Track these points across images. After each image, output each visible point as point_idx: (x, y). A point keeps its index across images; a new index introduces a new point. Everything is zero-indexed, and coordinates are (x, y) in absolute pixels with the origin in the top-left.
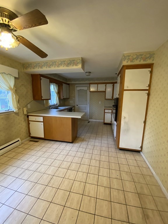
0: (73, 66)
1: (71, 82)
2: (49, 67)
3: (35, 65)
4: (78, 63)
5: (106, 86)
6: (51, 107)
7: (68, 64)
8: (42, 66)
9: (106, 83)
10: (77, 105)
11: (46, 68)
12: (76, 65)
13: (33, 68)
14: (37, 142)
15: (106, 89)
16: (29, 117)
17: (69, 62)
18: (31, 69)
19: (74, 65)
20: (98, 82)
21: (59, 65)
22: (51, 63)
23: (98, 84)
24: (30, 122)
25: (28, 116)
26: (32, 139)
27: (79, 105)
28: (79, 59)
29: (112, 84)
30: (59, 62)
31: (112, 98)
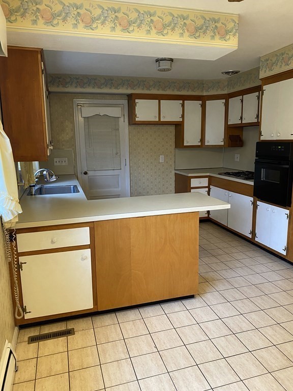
2: (125, 29)
4: (227, 32)
5: (183, 105)
7: (197, 29)
8: (93, 20)
10: (86, 173)
11: (113, 29)
12: (223, 37)
15: (183, 116)
18: (35, 22)
20: (161, 92)
21: (165, 26)
22: (133, 16)
24: (22, 259)
27: (90, 173)
30: (164, 17)
31: (200, 144)
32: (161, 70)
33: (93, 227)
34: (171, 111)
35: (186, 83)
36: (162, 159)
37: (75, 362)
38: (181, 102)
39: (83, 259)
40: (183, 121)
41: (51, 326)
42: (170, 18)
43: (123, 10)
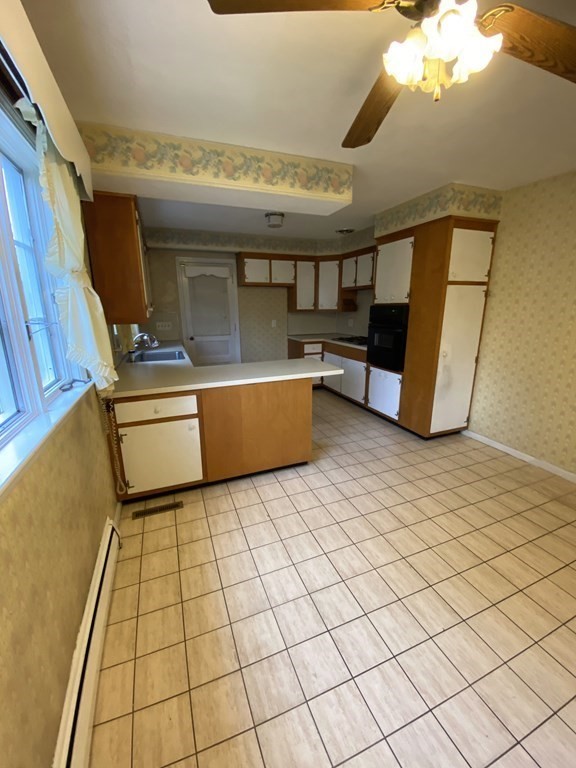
0: (326, 189)
2: (230, 176)
3: (151, 148)
4: (342, 184)
5: (295, 266)
7: (310, 179)
8: (194, 163)
9: (295, 258)
10: (192, 339)
12: (337, 190)
14: (176, 506)
15: (295, 279)
16: (118, 406)
17: (313, 171)
18: (125, 163)
19: (331, 189)
21: (274, 175)
22: (239, 161)
23: (270, 257)
24: (121, 431)
27: (196, 338)
29: (314, 263)
30: (272, 164)
31: (313, 308)
32: (270, 226)
33: (200, 395)
34: (282, 272)
35: (298, 242)
36: (274, 323)
37: (184, 535)
38: (293, 262)
39: (191, 429)
40: (295, 284)
41: (158, 499)
42: (279, 166)
43: (227, 153)
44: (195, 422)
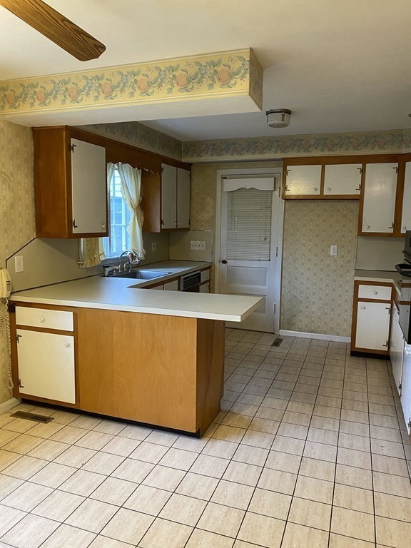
0: (211, 86)
1: (199, 155)
3: (50, 88)
4: (233, 75)
5: (363, 171)
6: (108, 270)
7: (190, 79)
8: (79, 92)
9: (364, 160)
10: (224, 262)
12: (225, 83)
13: (43, 103)
14: (45, 420)
15: (362, 187)
16: (18, 309)
17: (192, 72)
19: (218, 84)
20: (327, 153)
21: (150, 84)
22: (116, 80)
23: (323, 162)
24: (19, 332)
25: (12, 307)
26: (25, 409)
27: (230, 262)
28: (241, 58)
29: (396, 165)
31: (391, 231)
32: (271, 126)
33: (77, 312)
34: (341, 180)
36: (333, 250)
38: (360, 166)
39: (68, 346)
40: (362, 195)
41: (40, 408)
44: (71, 339)
